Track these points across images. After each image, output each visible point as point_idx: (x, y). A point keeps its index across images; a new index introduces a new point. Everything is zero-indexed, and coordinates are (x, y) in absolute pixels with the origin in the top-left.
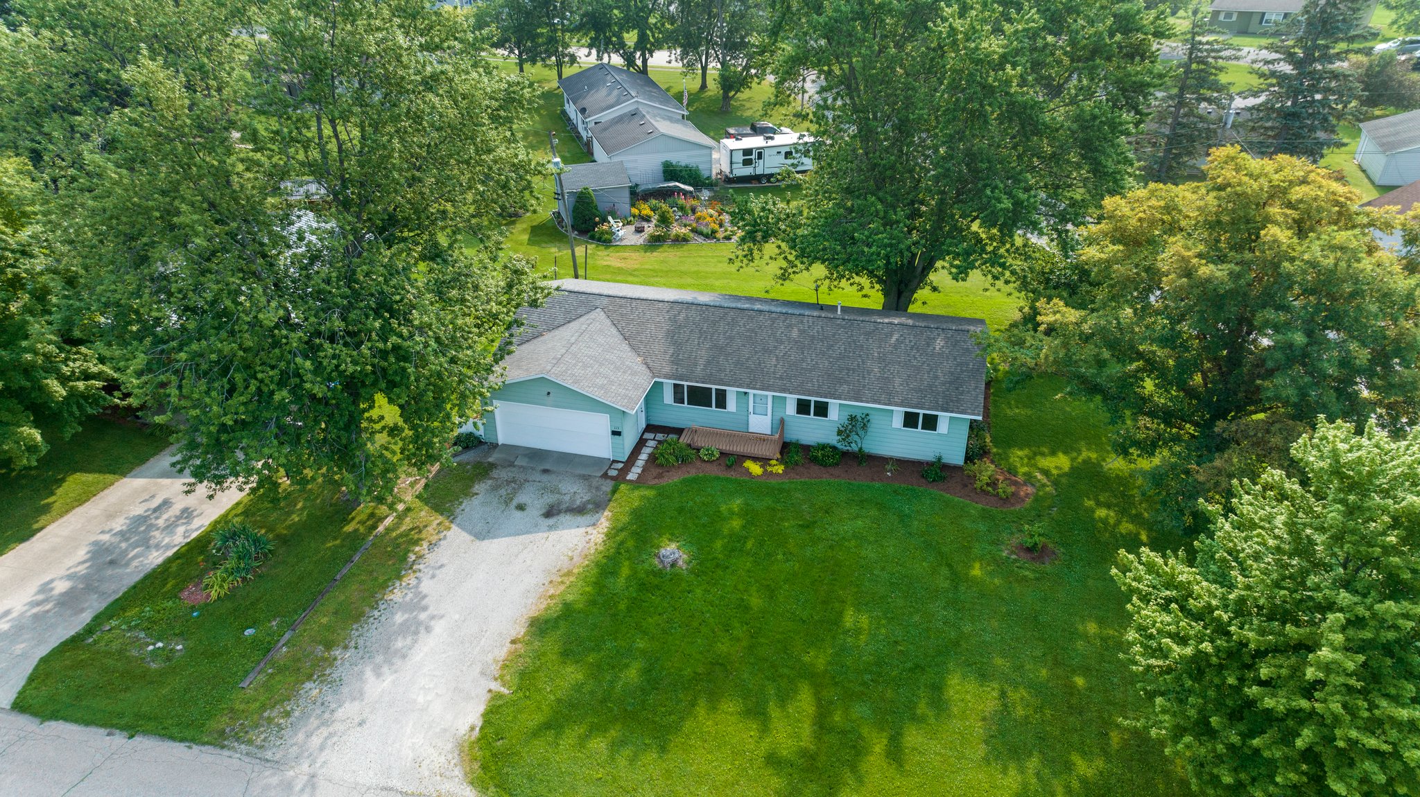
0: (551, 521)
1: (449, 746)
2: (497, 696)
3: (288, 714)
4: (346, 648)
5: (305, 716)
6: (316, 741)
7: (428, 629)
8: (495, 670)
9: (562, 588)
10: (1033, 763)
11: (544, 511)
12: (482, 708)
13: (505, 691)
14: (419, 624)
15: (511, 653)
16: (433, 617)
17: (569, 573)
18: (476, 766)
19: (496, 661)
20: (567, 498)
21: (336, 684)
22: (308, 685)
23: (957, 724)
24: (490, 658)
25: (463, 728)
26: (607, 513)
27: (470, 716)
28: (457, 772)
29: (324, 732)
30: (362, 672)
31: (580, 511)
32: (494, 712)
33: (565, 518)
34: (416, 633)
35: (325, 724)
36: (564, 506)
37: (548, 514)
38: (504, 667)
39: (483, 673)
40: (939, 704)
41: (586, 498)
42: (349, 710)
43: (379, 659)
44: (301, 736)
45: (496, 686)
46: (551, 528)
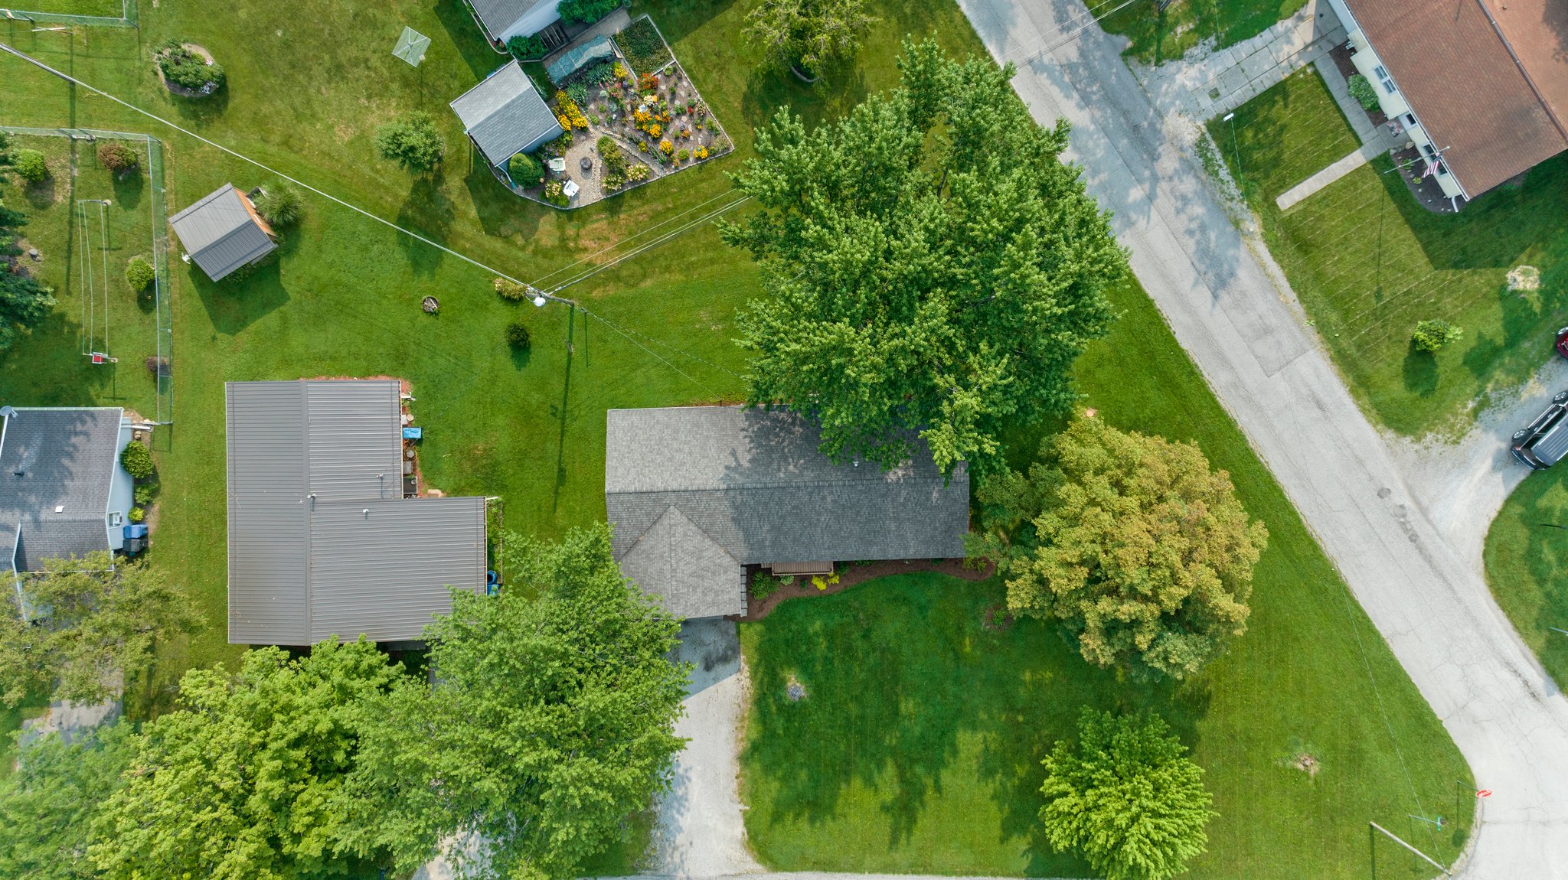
0: (712, 674)
1: (738, 846)
2: (745, 813)
3: (654, 849)
4: (656, 804)
5: (663, 848)
6: (677, 860)
7: (689, 780)
8: (736, 797)
9: (744, 731)
10: (998, 777)
11: (703, 665)
12: (742, 822)
13: (747, 808)
14: (682, 777)
15: (739, 785)
16: (686, 771)
17: (743, 719)
18: (756, 853)
19: (734, 792)
20: (711, 647)
21: (666, 827)
22: (653, 831)
23: (964, 765)
24: (730, 791)
25: (740, 836)
26: (743, 657)
27: (739, 830)
28: (749, 859)
29: (677, 854)
30: (673, 817)
31: (724, 659)
32: (748, 822)
33: (719, 668)
34: (684, 783)
35: (675, 848)
36: (714, 657)
37: (708, 668)
38: (740, 794)
39: (732, 801)
40: (955, 753)
41: (724, 645)
42: (680, 839)
43: (676, 804)
44: (669, 859)
45: (742, 807)
46: (716, 680)
